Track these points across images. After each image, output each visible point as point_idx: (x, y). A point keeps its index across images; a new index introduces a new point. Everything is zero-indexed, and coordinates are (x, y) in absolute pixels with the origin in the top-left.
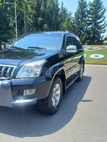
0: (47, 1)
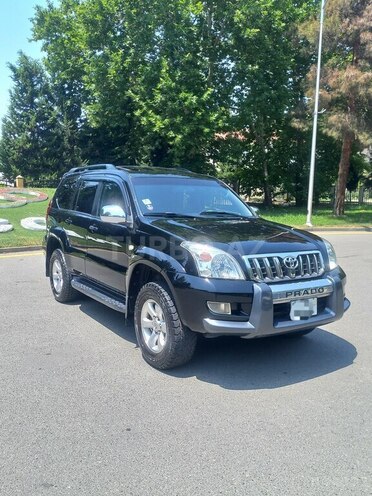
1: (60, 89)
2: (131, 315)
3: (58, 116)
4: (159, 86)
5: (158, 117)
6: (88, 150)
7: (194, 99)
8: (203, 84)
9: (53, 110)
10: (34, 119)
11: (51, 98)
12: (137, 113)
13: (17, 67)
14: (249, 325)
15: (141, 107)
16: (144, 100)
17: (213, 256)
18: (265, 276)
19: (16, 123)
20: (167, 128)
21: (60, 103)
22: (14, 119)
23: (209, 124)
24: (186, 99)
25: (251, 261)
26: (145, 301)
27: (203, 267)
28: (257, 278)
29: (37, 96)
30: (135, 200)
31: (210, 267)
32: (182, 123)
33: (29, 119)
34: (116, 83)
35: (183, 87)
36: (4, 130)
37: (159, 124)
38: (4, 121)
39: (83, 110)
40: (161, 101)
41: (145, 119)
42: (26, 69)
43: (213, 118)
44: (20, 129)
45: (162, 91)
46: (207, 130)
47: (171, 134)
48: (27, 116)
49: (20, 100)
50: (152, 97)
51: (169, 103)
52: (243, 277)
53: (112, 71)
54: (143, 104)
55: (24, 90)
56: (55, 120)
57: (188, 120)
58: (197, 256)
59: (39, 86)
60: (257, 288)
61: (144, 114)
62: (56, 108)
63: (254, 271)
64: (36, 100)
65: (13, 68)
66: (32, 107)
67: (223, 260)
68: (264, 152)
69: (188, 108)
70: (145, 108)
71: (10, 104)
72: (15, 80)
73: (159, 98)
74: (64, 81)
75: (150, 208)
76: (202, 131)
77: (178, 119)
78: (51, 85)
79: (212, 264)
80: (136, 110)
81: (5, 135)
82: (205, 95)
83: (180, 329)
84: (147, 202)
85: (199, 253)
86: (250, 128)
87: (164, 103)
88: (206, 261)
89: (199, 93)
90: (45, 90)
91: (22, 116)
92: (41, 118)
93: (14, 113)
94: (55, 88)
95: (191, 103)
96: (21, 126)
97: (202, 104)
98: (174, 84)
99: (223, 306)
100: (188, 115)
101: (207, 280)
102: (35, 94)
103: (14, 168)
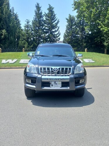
0: (3, 6)
5: (106, 27)
6: (86, 40)
9: (77, 29)
12: (99, 27)
13: (68, 19)
16: (102, 23)
17: (30, 66)
22: (67, 34)
25: (41, 68)
37: (106, 30)
38: (64, 34)
40: (107, 22)
41: (102, 29)
42: (70, 19)
44: (68, 36)
45: (107, 19)
49: (69, 28)
52: (36, 73)
53: (92, 15)
59: (74, 23)
63: (41, 71)
64: (73, 27)
65: (67, 19)
70: (102, 25)
71: (66, 29)
72: (68, 22)
75: (38, 54)
78: (77, 22)
81: (64, 38)
91: (69, 32)
93: (67, 32)
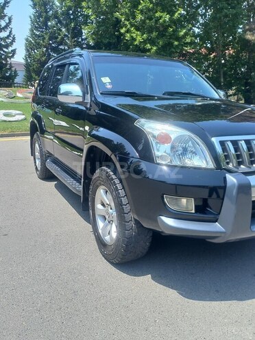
1: (66, 14)
2: (86, 199)
3: (65, 35)
4: (140, 7)
5: (139, 33)
7: (167, 17)
8: (175, 6)
9: (61, 31)
10: (47, 38)
11: (60, 22)
12: (123, 31)
14: (217, 227)
15: (126, 26)
16: (128, 20)
17: (173, 137)
18: (240, 163)
19: (36, 42)
20: (145, 42)
21: (66, 26)
22: (33, 38)
23: (178, 39)
24: (161, 17)
25: (222, 143)
26: (98, 187)
27: (161, 151)
28: (230, 166)
29: (49, 20)
30: (93, 78)
31: (169, 151)
32: (157, 37)
33: (44, 38)
34: (107, 6)
35: (159, 8)
36: (26, 47)
37: (139, 39)
38: (27, 40)
39: (83, 31)
40: (141, 20)
41: (128, 35)
43: (182, 33)
44: (38, 46)
45: (142, 12)
46: (176, 43)
47: (148, 46)
48: (42, 36)
49: (38, 24)
50: (134, 18)
51: (148, 21)
52: (211, 165)
54: (127, 23)
55: (40, 16)
56: (63, 39)
57: (162, 34)
58: (154, 137)
59: (51, 12)
60: (231, 179)
61: (128, 31)
62: (64, 30)
63: (227, 157)
64: (49, 23)
66: (46, 29)
67: (186, 142)
68: (221, 62)
69: (162, 24)
70: (129, 26)
71: (30, 27)
72: (33, 8)
73: (139, 17)
74: (70, 8)
75: (109, 87)
76: (172, 44)
77: (154, 34)
78: (60, 11)
79: (173, 148)
80: (122, 28)
81: (27, 50)
82: (176, 15)
83: (133, 223)
84: (106, 80)
85: (156, 133)
86: (211, 44)
87: (143, 22)
88: (164, 143)
89: (171, 13)
90: (56, 16)
91: (39, 36)
92: (53, 37)
93: (33, 34)
94: (63, 14)
95: (165, 21)
96: (38, 44)
97: (173, 22)
98: (151, 6)
99: (184, 201)
100: (162, 31)
101: (165, 168)
102: (47, 19)
103: (34, 75)
